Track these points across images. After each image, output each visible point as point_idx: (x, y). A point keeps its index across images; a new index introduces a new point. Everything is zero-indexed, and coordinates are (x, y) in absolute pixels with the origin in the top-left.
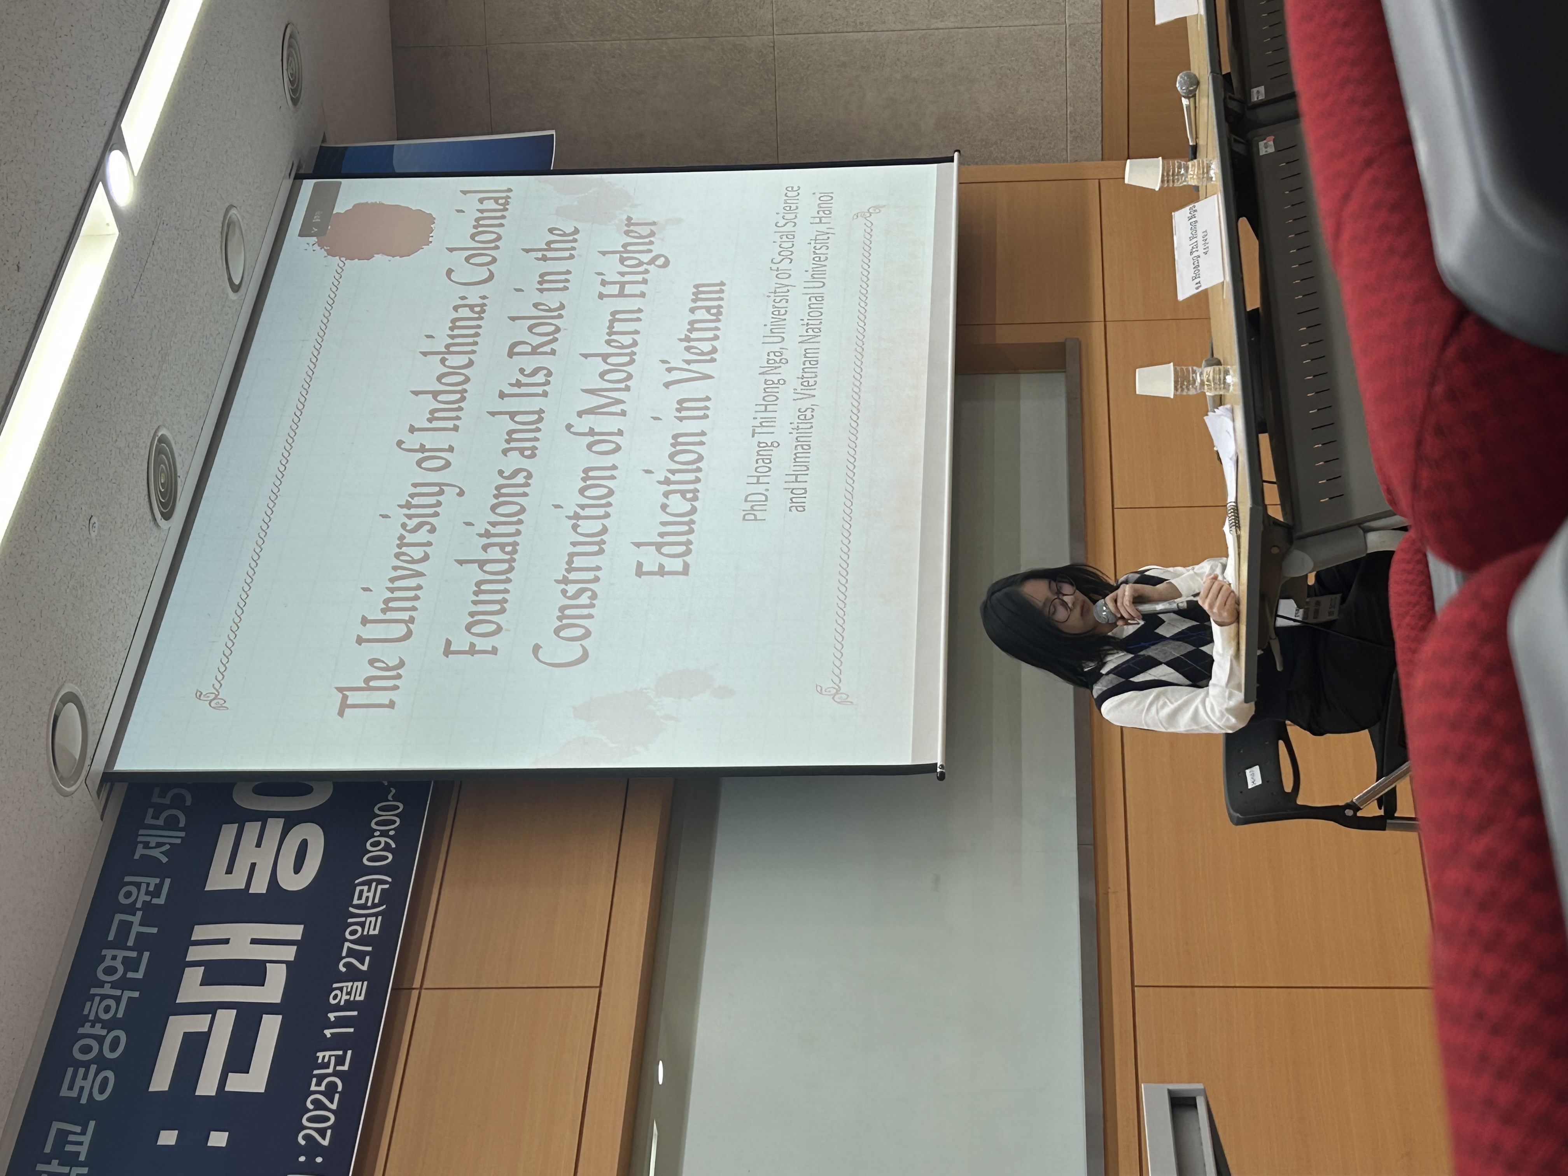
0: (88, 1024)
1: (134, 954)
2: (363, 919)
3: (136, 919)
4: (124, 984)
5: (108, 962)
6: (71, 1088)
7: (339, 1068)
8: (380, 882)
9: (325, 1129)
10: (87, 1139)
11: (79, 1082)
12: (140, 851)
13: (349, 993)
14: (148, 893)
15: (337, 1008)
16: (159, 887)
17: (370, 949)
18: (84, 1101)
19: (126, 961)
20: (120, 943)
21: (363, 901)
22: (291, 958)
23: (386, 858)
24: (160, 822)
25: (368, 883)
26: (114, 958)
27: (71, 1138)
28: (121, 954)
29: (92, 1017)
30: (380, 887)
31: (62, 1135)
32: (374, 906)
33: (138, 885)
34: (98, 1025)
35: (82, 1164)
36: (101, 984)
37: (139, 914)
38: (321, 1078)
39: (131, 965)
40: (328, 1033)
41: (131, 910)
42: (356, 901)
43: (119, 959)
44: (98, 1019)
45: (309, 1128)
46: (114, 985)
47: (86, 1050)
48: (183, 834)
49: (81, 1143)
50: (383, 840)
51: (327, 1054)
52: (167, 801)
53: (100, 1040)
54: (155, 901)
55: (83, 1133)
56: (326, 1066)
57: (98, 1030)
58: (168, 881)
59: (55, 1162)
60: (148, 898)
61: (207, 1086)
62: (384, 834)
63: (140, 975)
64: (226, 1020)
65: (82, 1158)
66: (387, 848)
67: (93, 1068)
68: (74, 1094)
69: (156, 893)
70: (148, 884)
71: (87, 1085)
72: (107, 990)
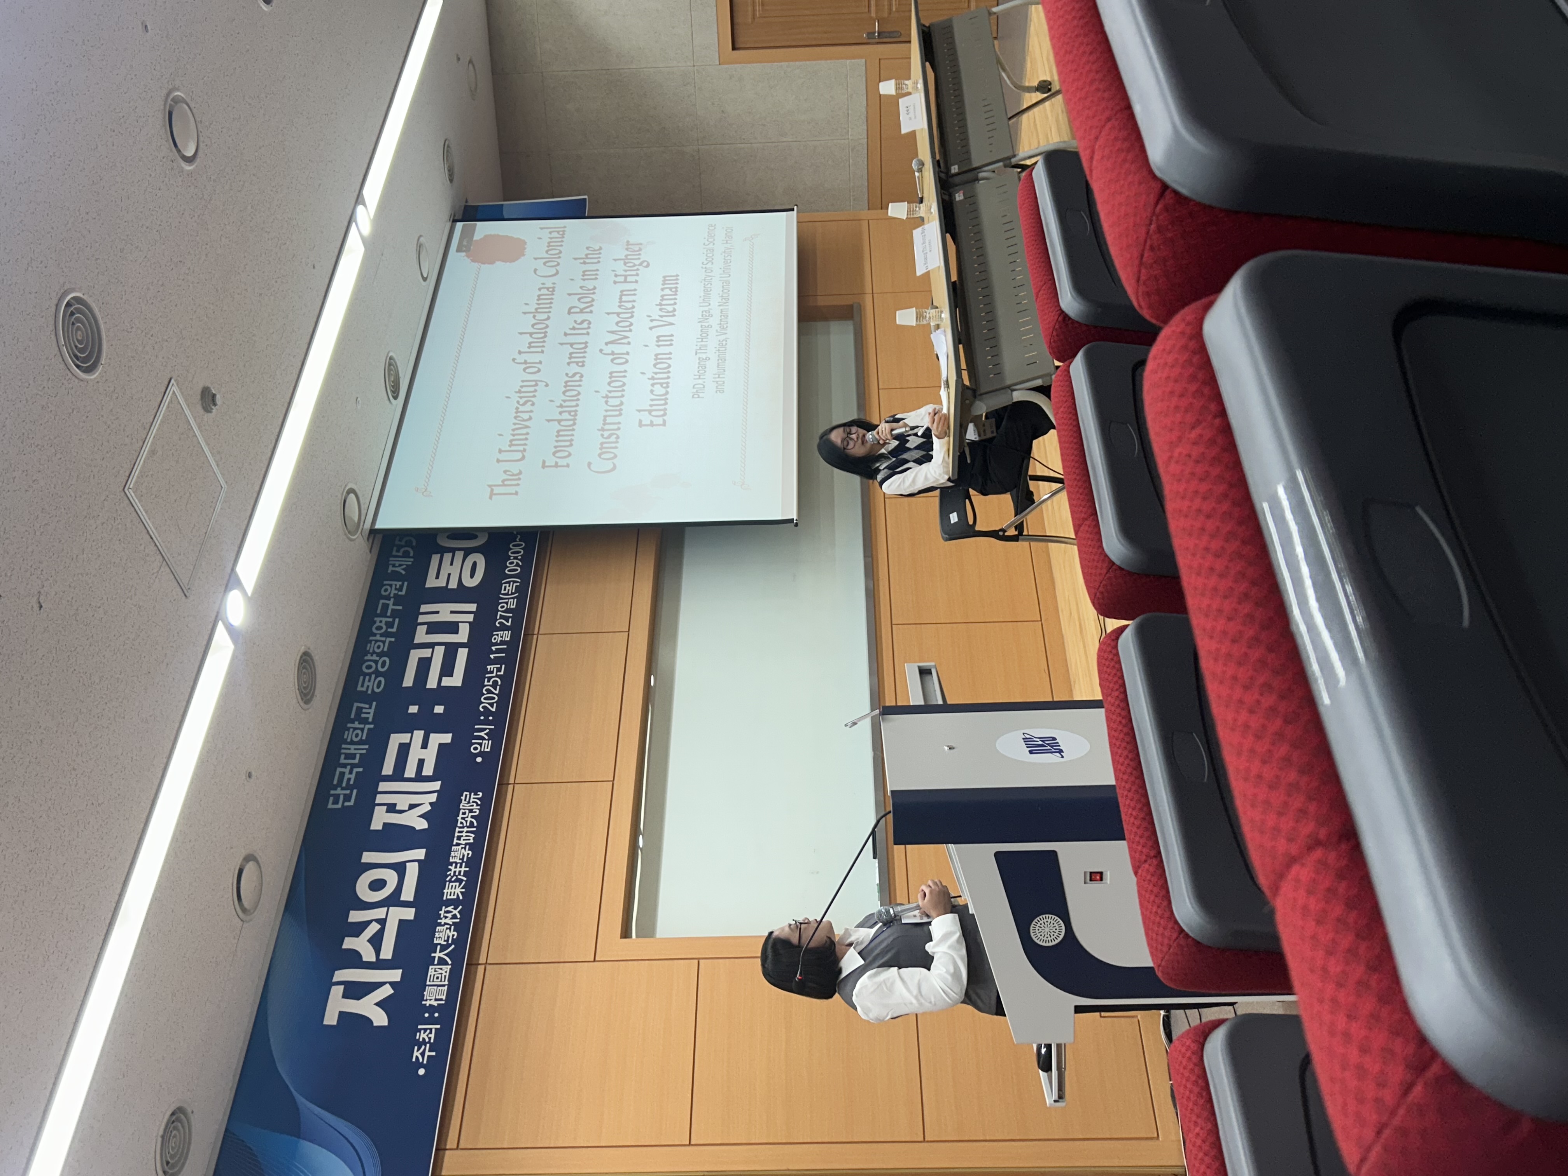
0: (369, 655)
1: (391, 620)
2: (506, 600)
3: (391, 602)
4: (386, 634)
5: (378, 624)
6: (362, 686)
7: (498, 673)
8: (514, 582)
9: (493, 703)
10: (372, 711)
11: (366, 683)
12: (391, 569)
13: (502, 637)
14: (396, 589)
15: (496, 644)
16: (401, 587)
17: (511, 615)
18: (369, 692)
19: (387, 623)
20: (383, 614)
21: (506, 592)
22: (471, 620)
23: (517, 570)
24: (400, 554)
25: (509, 582)
26: (382, 622)
27: (364, 710)
28: (384, 620)
29: (371, 651)
30: (515, 584)
31: (359, 710)
32: (512, 594)
33: (391, 586)
34: (375, 655)
35: (370, 723)
36: (375, 635)
37: (392, 600)
38: (489, 679)
39: (390, 625)
40: (492, 656)
41: (388, 598)
42: (503, 592)
43: (384, 622)
44: (374, 652)
45: (485, 703)
46: (382, 635)
47: (369, 667)
48: (412, 560)
49: (369, 713)
50: (515, 561)
51: (492, 667)
52: (403, 543)
53: (376, 662)
54: (400, 593)
55: (370, 708)
56: (492, 672)
57: (375, 657)
58: (406, 583)
59: (356, 723)
60: (396, 592)
61: (432, 683)
62: (516, 558)
63: (394, 630)
64: (440, 651)
65: (370, 720)
66: (517, 565)
67: (373, 676)
68: (364, 689)
69: (400, 589)
70: (396, 585)
71: (371, 684)
72: (378, 637)
